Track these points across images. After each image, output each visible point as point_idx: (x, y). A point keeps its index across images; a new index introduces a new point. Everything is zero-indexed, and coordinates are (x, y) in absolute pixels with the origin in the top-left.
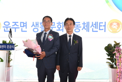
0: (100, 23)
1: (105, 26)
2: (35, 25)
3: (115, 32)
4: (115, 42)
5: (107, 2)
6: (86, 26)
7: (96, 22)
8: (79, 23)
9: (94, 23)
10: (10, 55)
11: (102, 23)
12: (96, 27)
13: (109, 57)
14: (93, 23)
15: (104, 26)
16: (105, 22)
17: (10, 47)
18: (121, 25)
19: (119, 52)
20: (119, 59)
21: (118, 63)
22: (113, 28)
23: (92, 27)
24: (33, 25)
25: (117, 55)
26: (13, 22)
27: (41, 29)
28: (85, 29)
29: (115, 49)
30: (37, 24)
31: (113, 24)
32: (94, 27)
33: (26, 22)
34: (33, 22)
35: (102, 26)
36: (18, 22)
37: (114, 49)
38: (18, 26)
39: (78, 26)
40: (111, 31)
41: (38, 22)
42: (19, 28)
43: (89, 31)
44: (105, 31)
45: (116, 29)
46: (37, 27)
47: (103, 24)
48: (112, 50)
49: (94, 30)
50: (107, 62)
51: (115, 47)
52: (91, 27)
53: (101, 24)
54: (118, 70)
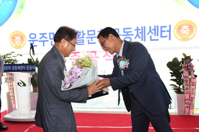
0: (162, 27)
1: (169, 31)
4: (184, 55)
6: (140, 33)
7: (155, 26)
8: (131, 28)
9: (153, 28)
11: (166, 27)
12: (156, 34)
13: (174, 78)
14: (150, 27)
15: (167, 31)
16: (170, 26)
17: (31, 68)
18: (195, 29)
19: (188, 69)
20: (189, 80)
21: (186, 87)
22: (182, 33)
23: (150, 34)
25: (185, 73)
26: (40, 34)
28: (140, 38)
31: (182, 27)
32: (152, 33)
35: (165, 31)
36: (46, 34)
37: (182, 66)
38: (47, 38)
39: (129, 33)
40: (180, 38)
42: (48, 41)
43: (145, 41)
44: (170, 39)
45: (187, 34)
47: (168, 29)
48: (178, 67)
49: (152, 39)
50: (171, 85)
51: (182, 62)
52: (148, 34)
53: (163, 29)
54: (187, 96)
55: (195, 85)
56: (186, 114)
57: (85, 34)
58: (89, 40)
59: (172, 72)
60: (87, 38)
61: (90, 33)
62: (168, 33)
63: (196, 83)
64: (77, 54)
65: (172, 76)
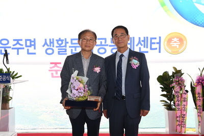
0: (151, 39)
1: (159, 43)
2: (49, 44)
3: (175, 52)
4: (175, 68)
5: (163, 5)
6: (129, 44)
7: (144, 38)
9: (142, 39)
10: (9, 90)
11: (155, 38)
12: (146, 46)
13: (165, 93)
14: (140, 38)
15: (157, 43)
16: (160, 37)
17: (4, 79)
18: (185, 42)
19: (179, 84)
20: (180, 95)
21: (177, 102)
22: (173, 46)
23: (140, 45)
24: (46, 43)
25: (177, 88)
26: (14, 40)
27: (59, 49)
29: (174, 80)
30: (52, 43)
31: (173, 39)
32: (142, 45)
33: (35, 39)
34: (46, 40)
35: (154, 43)
36: (21, 40)
37: (172, 80)
38: (22, 45)
40: (170, 51)
41: (53, 39)
42: (23, 48)
44: (160, 52)
45: (178, 47)
46: (52, 47)
47: (157, 41)
48: (169, 81)
49: (141, 50)
50: (161, 101)
51: (173, 76)
52: (137, 45)
53: (153, 41)
54: (179, 113)
55: (187, 101)
56: (178, 133)
57: (68, 43)
58: (72, 50)
59: (162, 86)
60: (70, 47)
61: (74, 42)
62: (158, 45)
63: (187, 99)
64: (58, 65)
65: (162, 91)
